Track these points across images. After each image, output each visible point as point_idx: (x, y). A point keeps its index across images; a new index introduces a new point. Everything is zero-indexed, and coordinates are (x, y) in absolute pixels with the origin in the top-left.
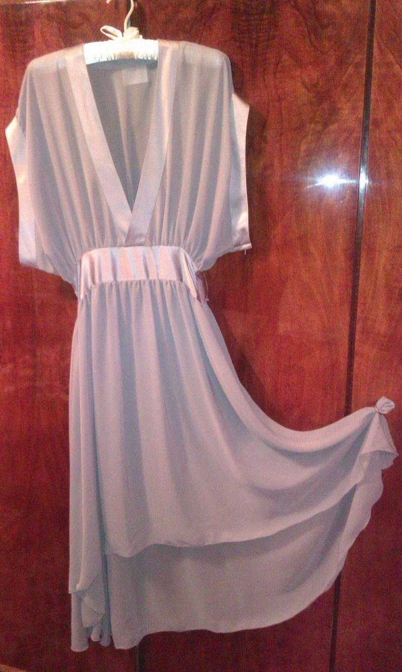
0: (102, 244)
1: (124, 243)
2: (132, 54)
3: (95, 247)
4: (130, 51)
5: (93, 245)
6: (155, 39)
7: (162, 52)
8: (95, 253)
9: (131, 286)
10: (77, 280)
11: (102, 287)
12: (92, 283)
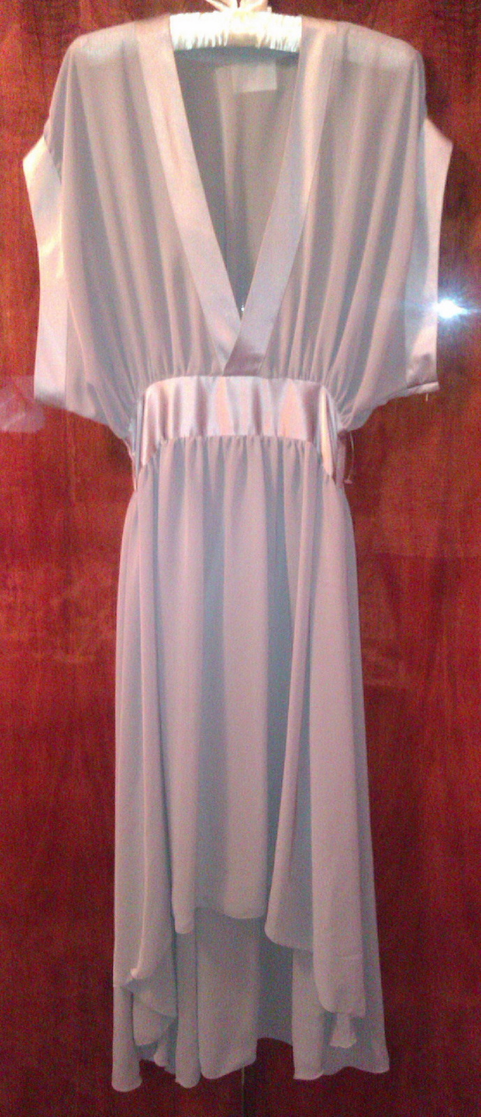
0: (184, 371)
1: (223, 369)
2: (254, 39)
3: (171, 373)
4: (251, 33)
5: (167, 370)
6: (296, 14)
7: (307, 38)
8: (170, 385)
9: (228, 446)
10: (136, 432)
11: (178, 446)
12: (162, 437)
